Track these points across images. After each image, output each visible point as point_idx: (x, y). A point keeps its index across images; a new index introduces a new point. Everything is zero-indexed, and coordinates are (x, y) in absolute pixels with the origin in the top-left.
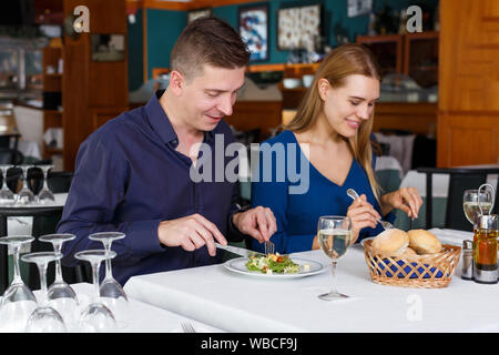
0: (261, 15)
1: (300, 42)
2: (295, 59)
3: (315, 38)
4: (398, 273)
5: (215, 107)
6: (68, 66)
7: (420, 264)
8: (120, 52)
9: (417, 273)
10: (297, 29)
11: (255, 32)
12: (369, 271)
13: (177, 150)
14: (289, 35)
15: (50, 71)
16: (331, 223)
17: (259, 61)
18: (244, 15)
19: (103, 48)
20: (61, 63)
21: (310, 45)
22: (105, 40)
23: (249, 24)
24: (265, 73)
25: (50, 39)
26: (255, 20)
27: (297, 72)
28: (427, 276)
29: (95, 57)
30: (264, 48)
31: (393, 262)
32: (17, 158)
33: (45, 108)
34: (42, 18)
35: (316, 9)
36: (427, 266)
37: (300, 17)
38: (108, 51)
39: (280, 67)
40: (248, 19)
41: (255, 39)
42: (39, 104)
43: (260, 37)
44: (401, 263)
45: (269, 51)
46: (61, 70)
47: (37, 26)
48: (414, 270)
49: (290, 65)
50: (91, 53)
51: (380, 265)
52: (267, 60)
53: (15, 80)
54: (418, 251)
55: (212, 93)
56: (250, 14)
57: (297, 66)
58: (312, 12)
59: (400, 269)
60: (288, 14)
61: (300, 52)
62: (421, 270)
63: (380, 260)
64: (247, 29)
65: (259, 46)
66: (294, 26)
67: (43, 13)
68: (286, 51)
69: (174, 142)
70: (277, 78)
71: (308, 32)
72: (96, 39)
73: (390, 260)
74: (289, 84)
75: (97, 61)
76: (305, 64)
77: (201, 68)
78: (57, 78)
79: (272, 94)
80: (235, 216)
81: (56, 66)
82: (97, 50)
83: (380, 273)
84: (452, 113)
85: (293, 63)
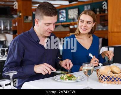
0: (64, 11)
1: (74, 17)
2: (72, 21)
3: (77, 16)
4: (108, 80)
5: (49, 29)
6: (18, 24)
7: (115, 77)
8: (31, 20)
9: (114, 80)
10: (73, 14)
11: (63, 15)
12: (98, 79)
13: (39, 43)
14: (71, 16)
15: (14, 25)
16: (87, 65)
17: (64, 22)
18: (60, 11)
19: (27, 19)
20: (17, 23)
21: (76, 18)
22: (27, 17)
23: (61, 13)
24: (66, 25)
25: (15, 18)
26: (63, 12)
27: (73, 24)
28: (117, 81)
29: (25, 21)
30: (65, 19)
31: (106, 76)
32: (5, 46)
33: (13, 34)
34: (13, 13)
35: (77, 9)
36: (117, 77)
37: (73, 11)
38: (28, 20)
39: (69, 23)
40: (61, 12)
41: (63, 17)
42: (12, 33)
43: (64, 16)
44: (109, 77)
45: (66, 20)
46: (17, 25)
47: (12, 15)
48: (113, 79)
49: (71, 22)
50: (24, 21)
51: (102, 77)
52: (66, 22)
53: (7, 28)
54: (114, 73)
55: (47, 24)
56: (62, 11)
57: (73, 23)
58: (76, 10)
59: (108, 79)
60: (70, 11)
61: (74, 19)
62: (115, 79)
63: (102, 76)
64: (61, 14)
65: (64, 18)
66: (72, 13)
67: (13, 12)
68: (70, 19)
69: (39, 41)
70: (68, 26)
71: (75, 15)
72: (25, 17)
73: (105, 76)
74: (71, 27)
75: (25, 23)
76: (75, 22)
77: (43, 17)
78: (16, 27)
79: (67, 29)
80: (60, 62)
81: (15, 24)
82: (25, 20)
83: (102, 80)
84: (112, 32)
85: (72, 22)
